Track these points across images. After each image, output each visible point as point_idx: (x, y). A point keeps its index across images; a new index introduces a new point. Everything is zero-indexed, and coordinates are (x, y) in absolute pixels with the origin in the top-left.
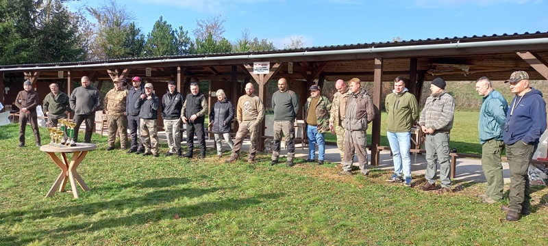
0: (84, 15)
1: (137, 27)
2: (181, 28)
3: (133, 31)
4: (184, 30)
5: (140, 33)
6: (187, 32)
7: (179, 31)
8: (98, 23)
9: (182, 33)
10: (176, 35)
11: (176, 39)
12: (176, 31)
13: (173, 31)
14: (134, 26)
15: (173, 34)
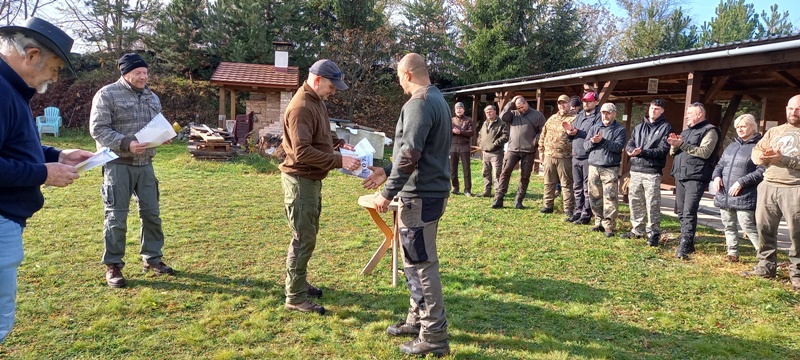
0: (606, 7)
1: (685, 15)
2: (775, 8)
3: (679, 21)
4: (780, 11)
5: (691, 24)
6: (787, 15)
7: (769, 14)
8: (627, 16)
9: (776, 16)
10: (761, 19)
11: (762, 29)
12: (764, 14)
13: (757, 16)
14: (681, 14)
15: (755, 21)
